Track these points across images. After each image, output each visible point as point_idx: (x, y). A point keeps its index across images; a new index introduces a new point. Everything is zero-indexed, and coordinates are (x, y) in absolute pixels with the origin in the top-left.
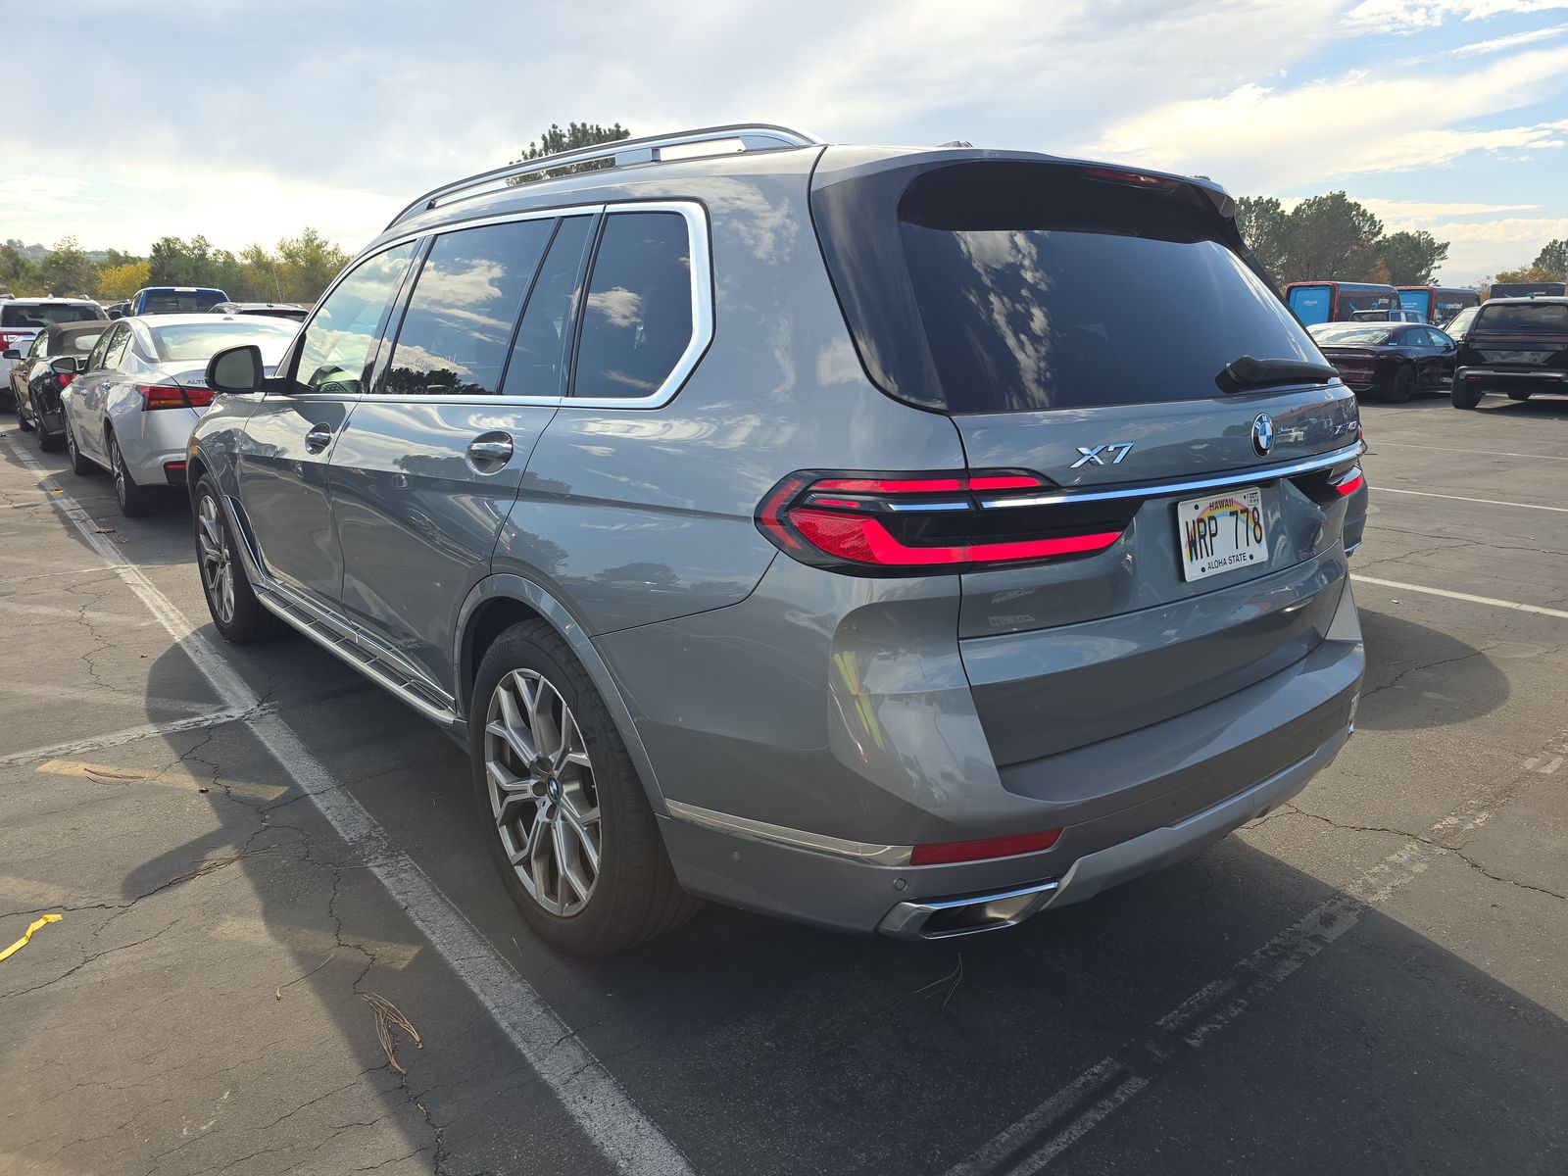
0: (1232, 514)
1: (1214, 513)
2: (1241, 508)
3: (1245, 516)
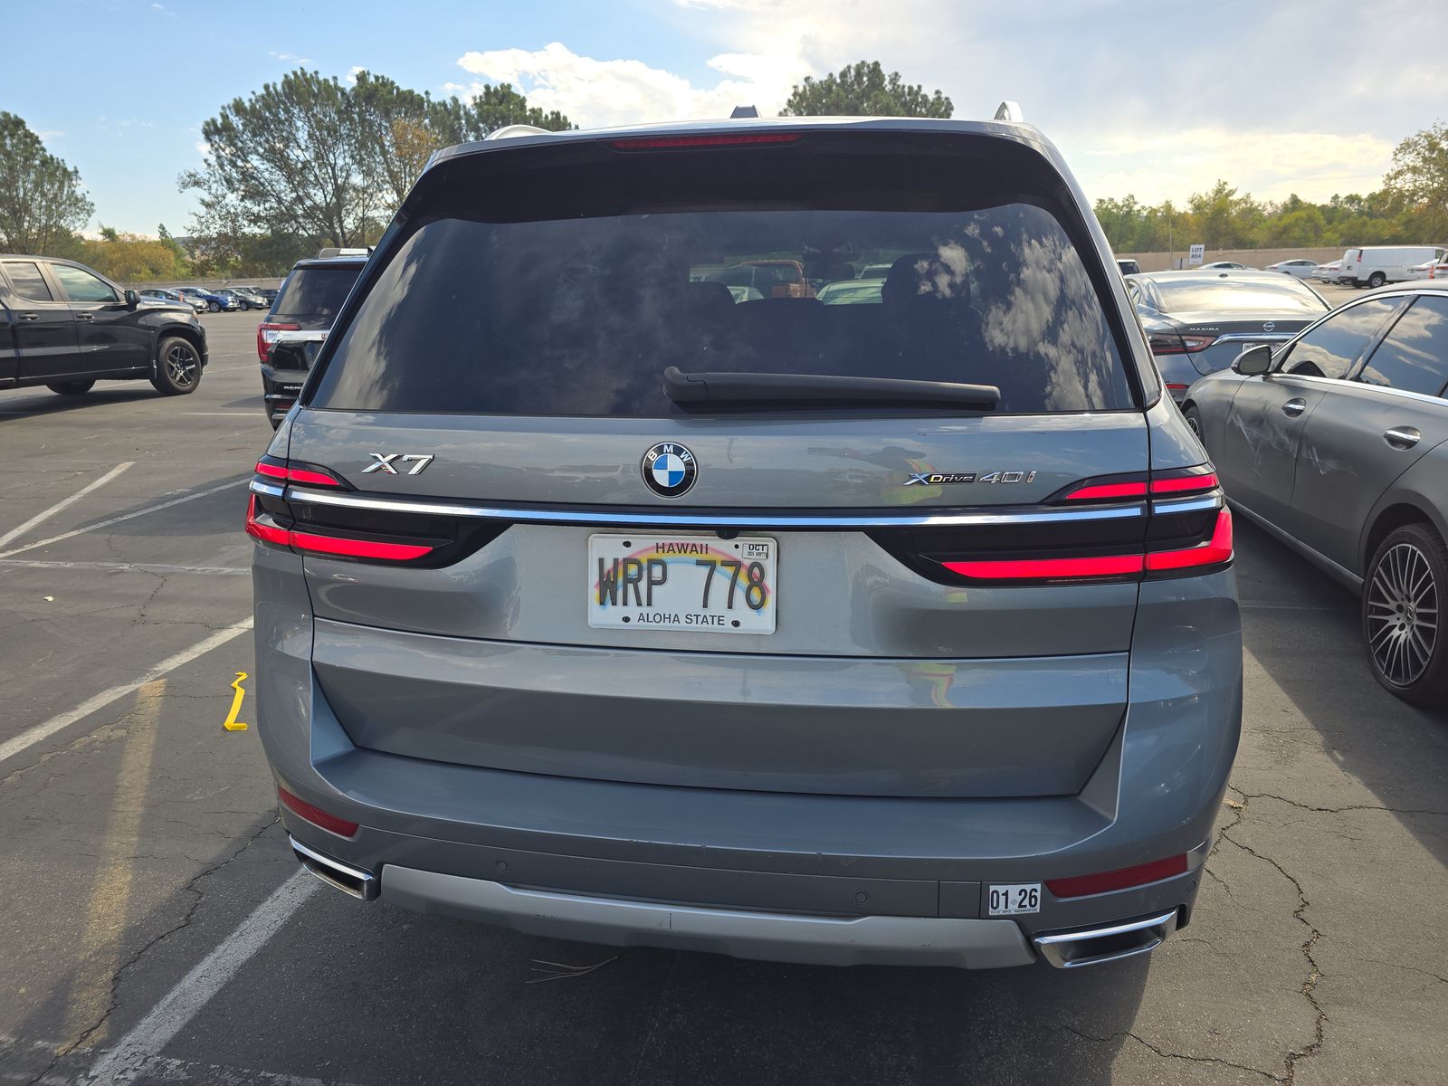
0: (701, 563)
1: (664, 557)
2: (726, 559)
3: (730, 571)
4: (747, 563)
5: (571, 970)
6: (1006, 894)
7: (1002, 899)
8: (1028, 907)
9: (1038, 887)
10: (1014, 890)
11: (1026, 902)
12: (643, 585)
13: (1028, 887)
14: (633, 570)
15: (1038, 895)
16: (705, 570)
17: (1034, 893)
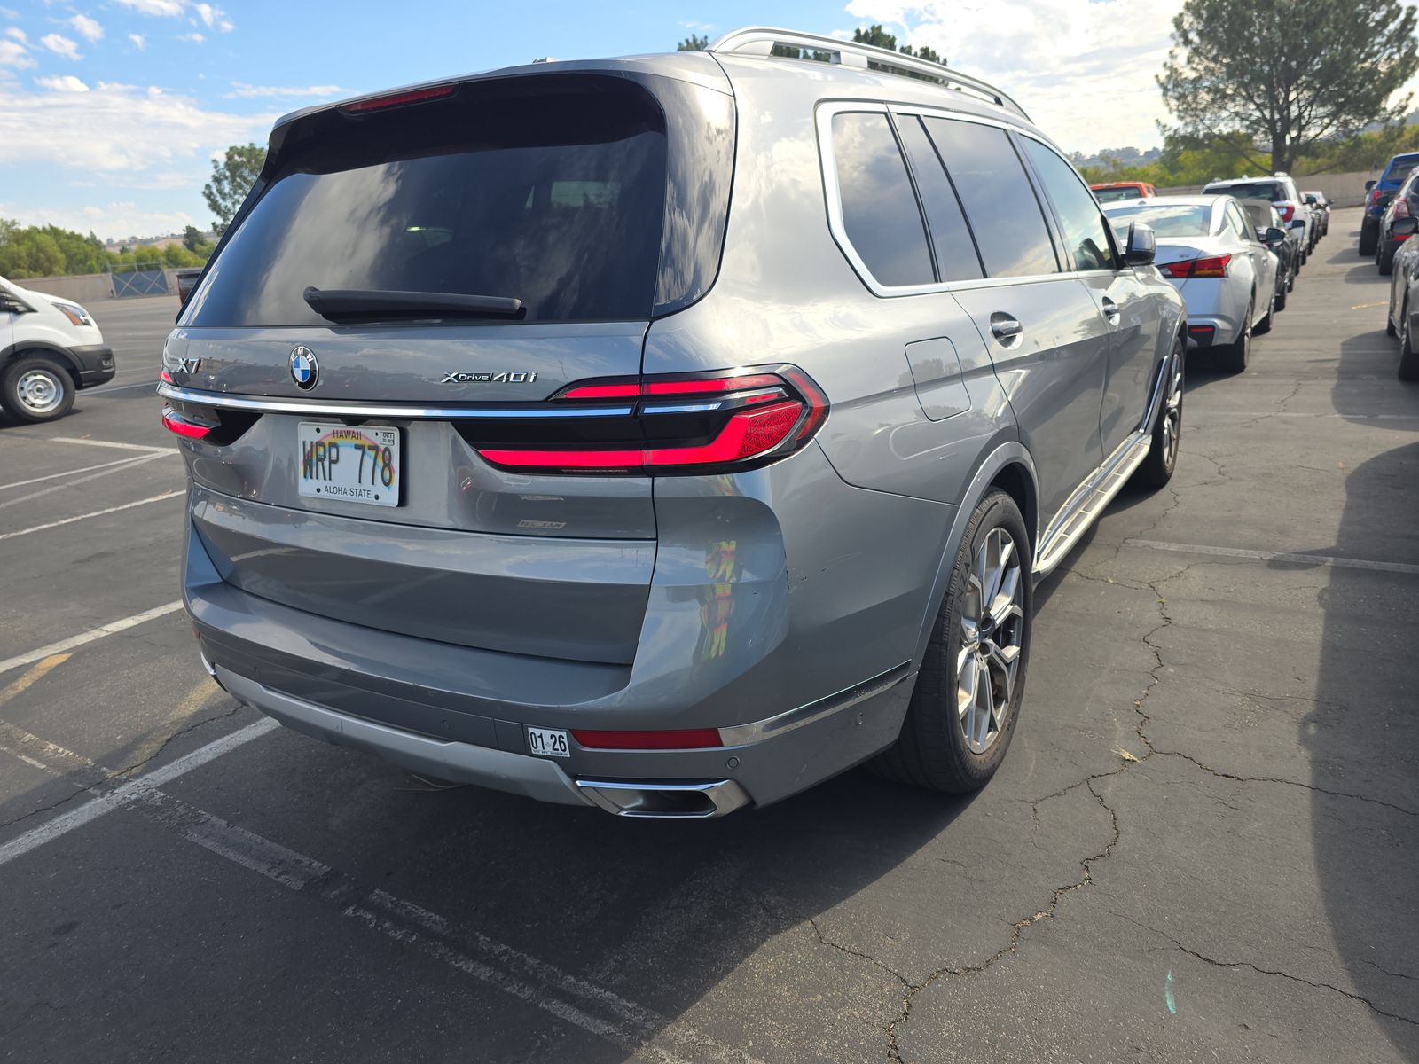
0: (357, 447)
1: (338, 441)
2: (371, 444)
3: (373, 453)
4: (383, 447)
5: (432, 787)
6: (541, 736)
7: (539, 740)
8: (560, 751)
9: (564, 734)
10: (547, 733)
11: (557, 746)
12: (327, 463)
13: (557, 733)
14: (321, 450)
15: (565, 741)
16: (360, 452)
17: (561, 739)
